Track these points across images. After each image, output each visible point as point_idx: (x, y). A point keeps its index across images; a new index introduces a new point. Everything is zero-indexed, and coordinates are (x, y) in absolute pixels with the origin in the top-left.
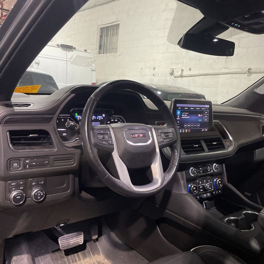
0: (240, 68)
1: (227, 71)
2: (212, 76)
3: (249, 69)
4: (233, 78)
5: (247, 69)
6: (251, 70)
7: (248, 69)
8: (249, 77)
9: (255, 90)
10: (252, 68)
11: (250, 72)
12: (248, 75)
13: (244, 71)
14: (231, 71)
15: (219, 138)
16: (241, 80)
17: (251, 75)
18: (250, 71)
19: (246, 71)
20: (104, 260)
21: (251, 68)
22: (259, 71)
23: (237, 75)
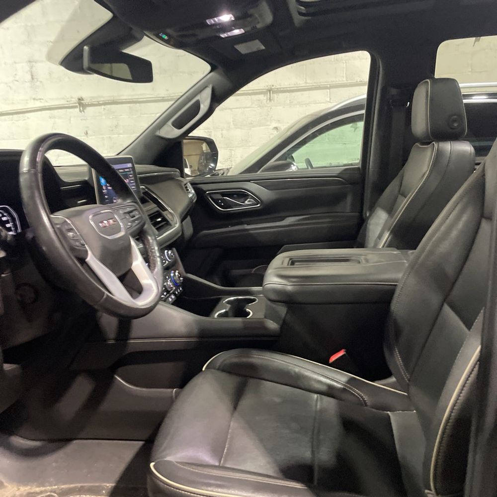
0: (63, 99)
1: (38, 104)
2: (11, 116)
3: (79, 99)
4: (54, 117)
5: (75, 100)
6: (83, 100)
7: (77, 99)
8: (83, 112)
9: (158, 133)
10: (84, 97)
11: (82, 104)
12: (80, 111)
13: (71, 103)
14: (47, 104)
15: (157, 211)
16: (70, 120)
17: (85, 109)
18: (82, 102)
19: (76, 103)
20: (19, 489)
21: (82, 98)
22: (98, 102)
23: (59, 110)
